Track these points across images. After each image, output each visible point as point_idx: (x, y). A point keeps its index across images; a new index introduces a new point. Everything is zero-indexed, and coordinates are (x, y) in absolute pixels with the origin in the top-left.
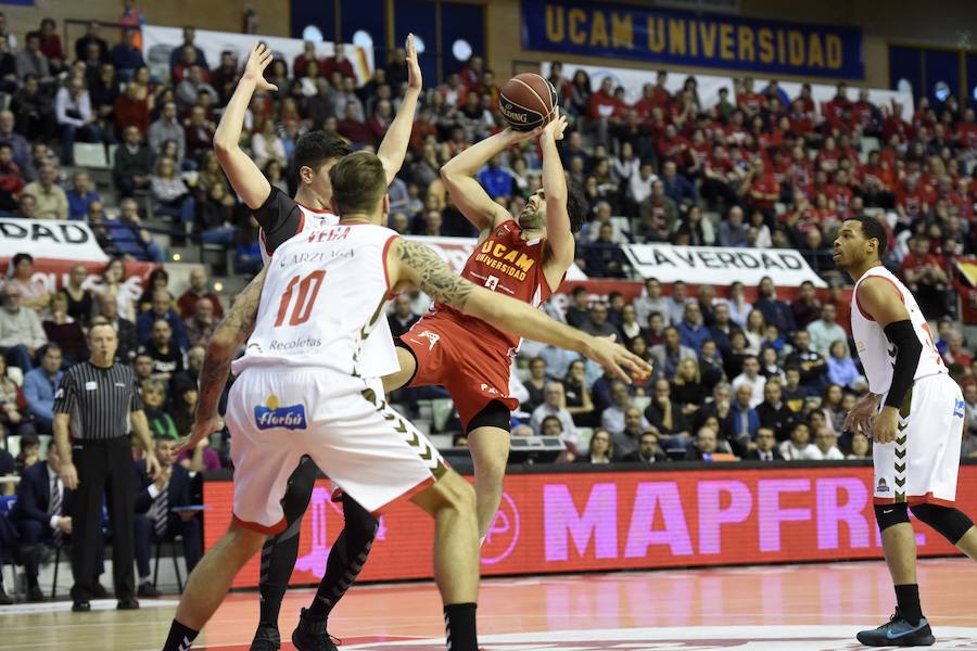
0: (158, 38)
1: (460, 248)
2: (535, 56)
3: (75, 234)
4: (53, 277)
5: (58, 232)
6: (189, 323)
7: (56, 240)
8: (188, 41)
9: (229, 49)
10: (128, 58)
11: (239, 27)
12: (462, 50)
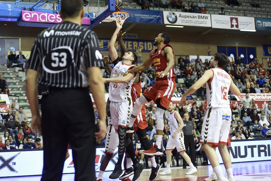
0: (193, 58)
1: (254, 95)
2: (266, 57)
3: (179, 96)
4: (175, 104)
5: (176, 95)
6: (201, 112)
7: (176, 97)
8: (198, 58)
9: (207, 59)
10: (187, 61)
11: (208, 54)
12: (252, 57)
